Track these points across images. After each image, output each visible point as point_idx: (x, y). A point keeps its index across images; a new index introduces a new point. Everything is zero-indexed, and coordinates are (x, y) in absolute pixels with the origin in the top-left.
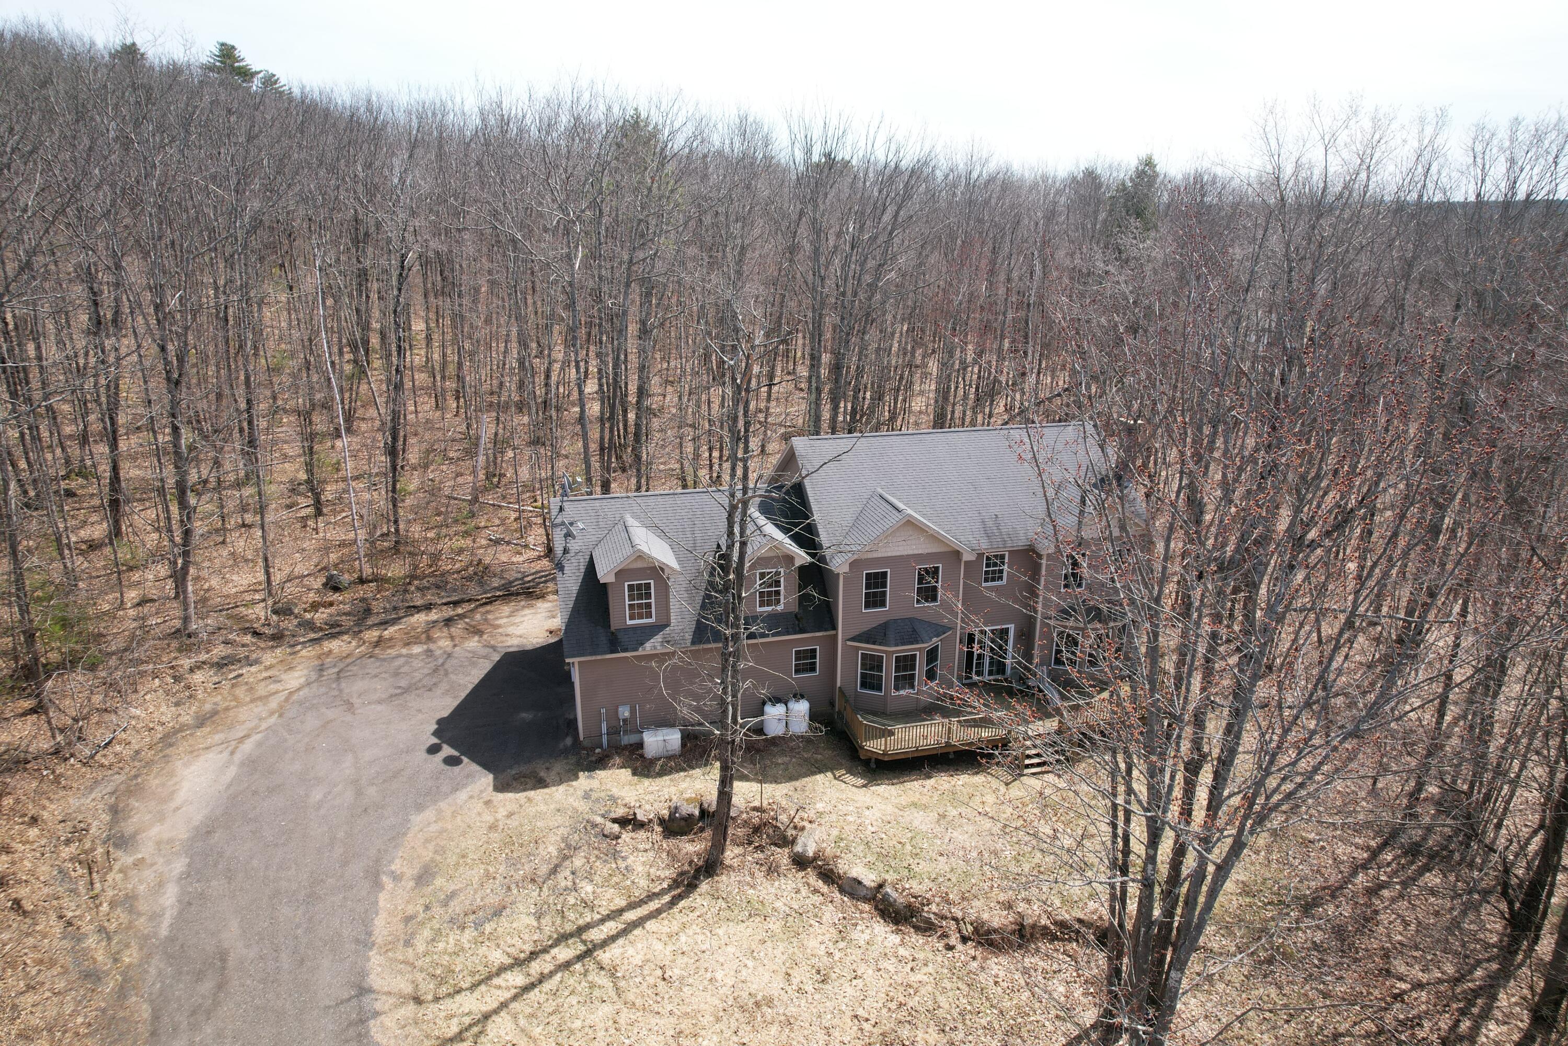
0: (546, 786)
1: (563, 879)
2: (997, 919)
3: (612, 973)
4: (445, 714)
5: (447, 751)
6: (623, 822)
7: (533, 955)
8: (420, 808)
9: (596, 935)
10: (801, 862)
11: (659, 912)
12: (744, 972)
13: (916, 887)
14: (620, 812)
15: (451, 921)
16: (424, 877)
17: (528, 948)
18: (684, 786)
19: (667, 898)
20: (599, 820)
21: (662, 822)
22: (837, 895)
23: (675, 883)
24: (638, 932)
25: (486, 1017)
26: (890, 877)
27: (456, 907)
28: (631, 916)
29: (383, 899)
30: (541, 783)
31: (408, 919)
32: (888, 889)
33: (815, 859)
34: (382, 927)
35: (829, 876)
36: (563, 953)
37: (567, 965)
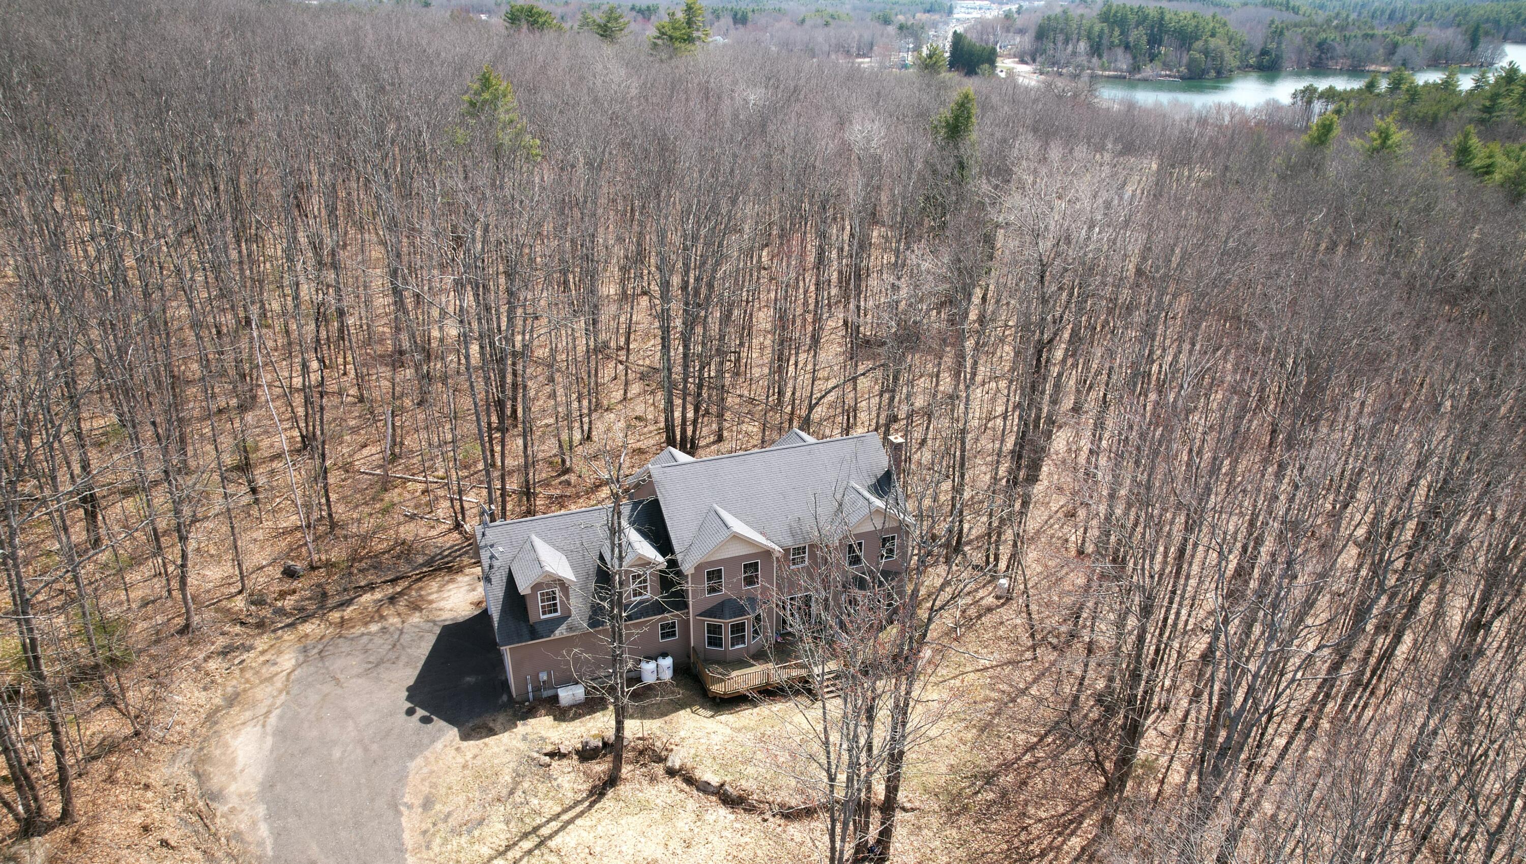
0: (495, 734)
1: (518, 797)
2: (796, 801)
3: (558, 852)
4: (411, 682)
5: (420, 712)
6: (551, 755)
7: (508, 848)
8: (412, 757)
9: (545, 831)
10: (671, 773)
11: (582, 813)
13: (744, 784)
14: (549, 748)
15: (452, 831)
16: (427, 804)
17: (504, 843)
18: (590, 725)
19: (587, 803)
20: (535, 755)
21: (577, 752)
22: (695, 792)
23: (591, 793)
24: (571, 827)
26: (728, 779)
27: (452, 822)
28: (565, 817)
29: (404, 820)
30: (491, 732)
31: (425, 833)
32: (727, 787)
33: (681, 769)
34: (409, 839)
35: (690, 780)
36: (527, 845)
37: (530, 852)
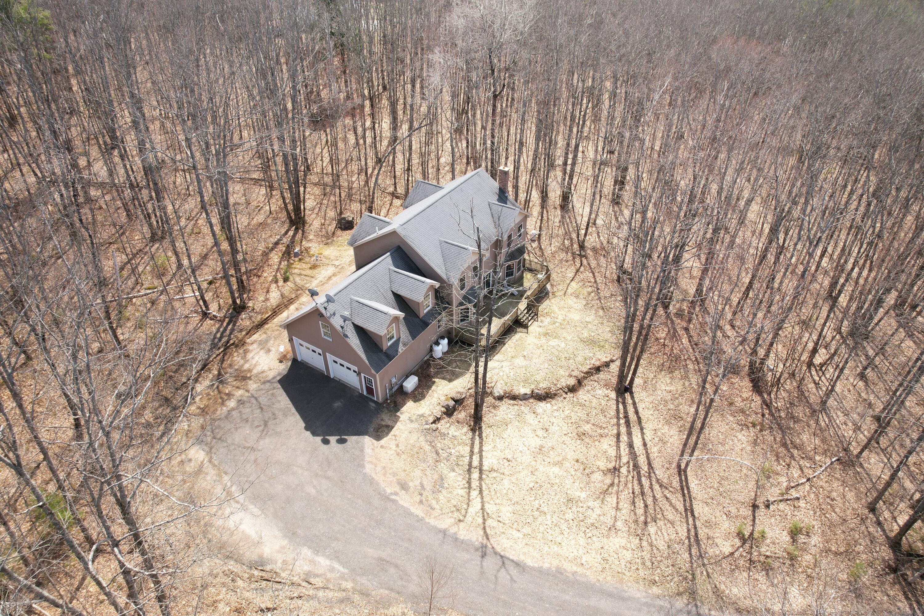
0: (393, 427)
4: (304, 425)
5: (333, 439)
6: (434, 422)
7: (469, 482)
9: (475, 463)
10: (500, 398)
11: (481, 443)
12: (526, 443)
13: (544, 386)
14: (431, 419)
15: (433, 492)
16: (404, 486)
17: (465, 482)
18: (436, 395)
19: (477, 438)
20: (428, 426)
21: (445, 413)
22: (520, 402)
24: (484, 453)
25: (483, 509)
26: (533, 387)
27: (428, 486)
28: (476, 450)
29: (401, 502)
30: (389, 428)
31: (421, 502)
32: (537, 391)
33: (505, 393)
34: (418, 511)
35: (514, 398)
36: (475, 475)
37: (481, 478)
